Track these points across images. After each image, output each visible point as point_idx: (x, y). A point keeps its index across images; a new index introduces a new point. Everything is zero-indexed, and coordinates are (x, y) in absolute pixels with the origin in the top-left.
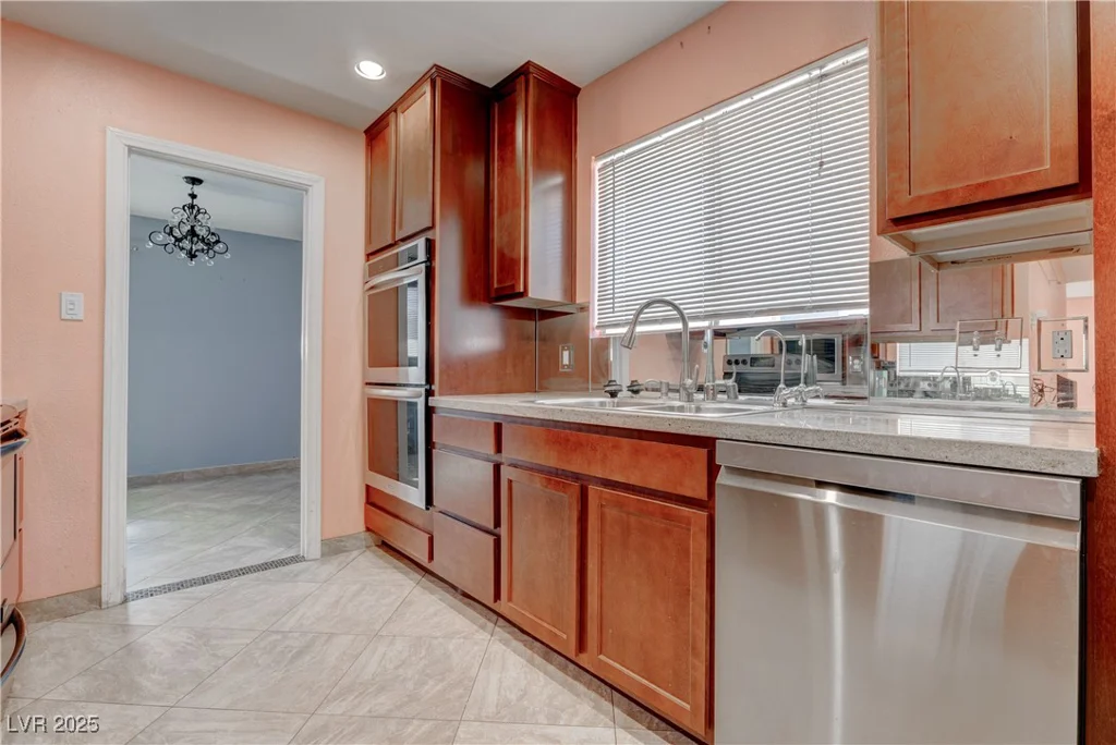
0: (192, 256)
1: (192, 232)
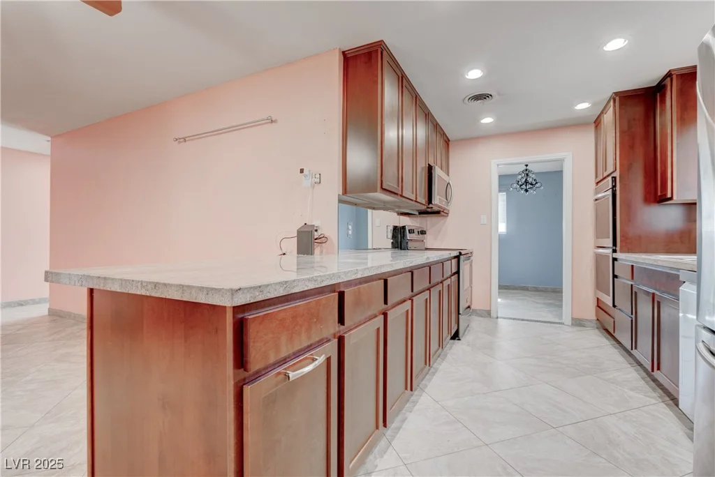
0: (526, 191)
1: (526, 182)
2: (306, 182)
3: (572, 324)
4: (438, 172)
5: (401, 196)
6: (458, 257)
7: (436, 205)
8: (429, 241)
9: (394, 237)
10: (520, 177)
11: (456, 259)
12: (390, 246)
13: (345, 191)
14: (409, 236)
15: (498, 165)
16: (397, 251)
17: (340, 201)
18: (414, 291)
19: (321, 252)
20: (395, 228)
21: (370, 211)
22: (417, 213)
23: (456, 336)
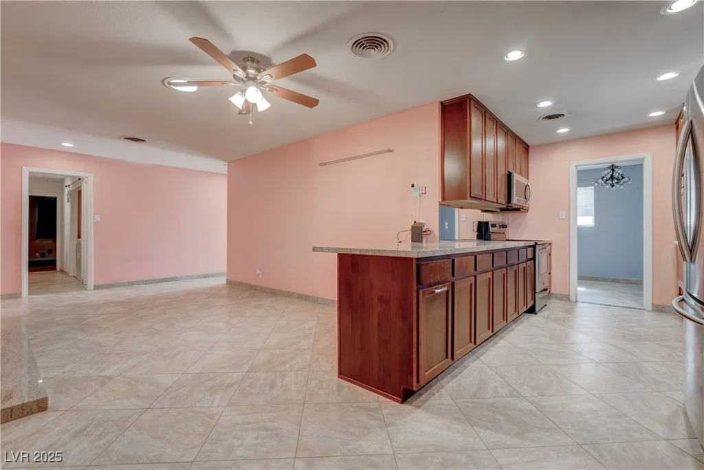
0: (613, 186)
1: (612, 177)
2: (416, 193)
3: (653, 310)
4: (517, 177)
5: (485, 200)
6: (534, 247)
7: (515, 204)
8: (510, 233)
9: (479, 230)
10: (606, 172)
11: (532, 248)
12: (475, 238)
13: (443, 199)
14: (491, 230)
15: (577, 166)
16: (481, 241)
17: (440, 204)
18: (495, 266)
19: (427, 241)
20: (480, 223)
21: (456, 210)
22: (499, 210)
23: (532, 310)
